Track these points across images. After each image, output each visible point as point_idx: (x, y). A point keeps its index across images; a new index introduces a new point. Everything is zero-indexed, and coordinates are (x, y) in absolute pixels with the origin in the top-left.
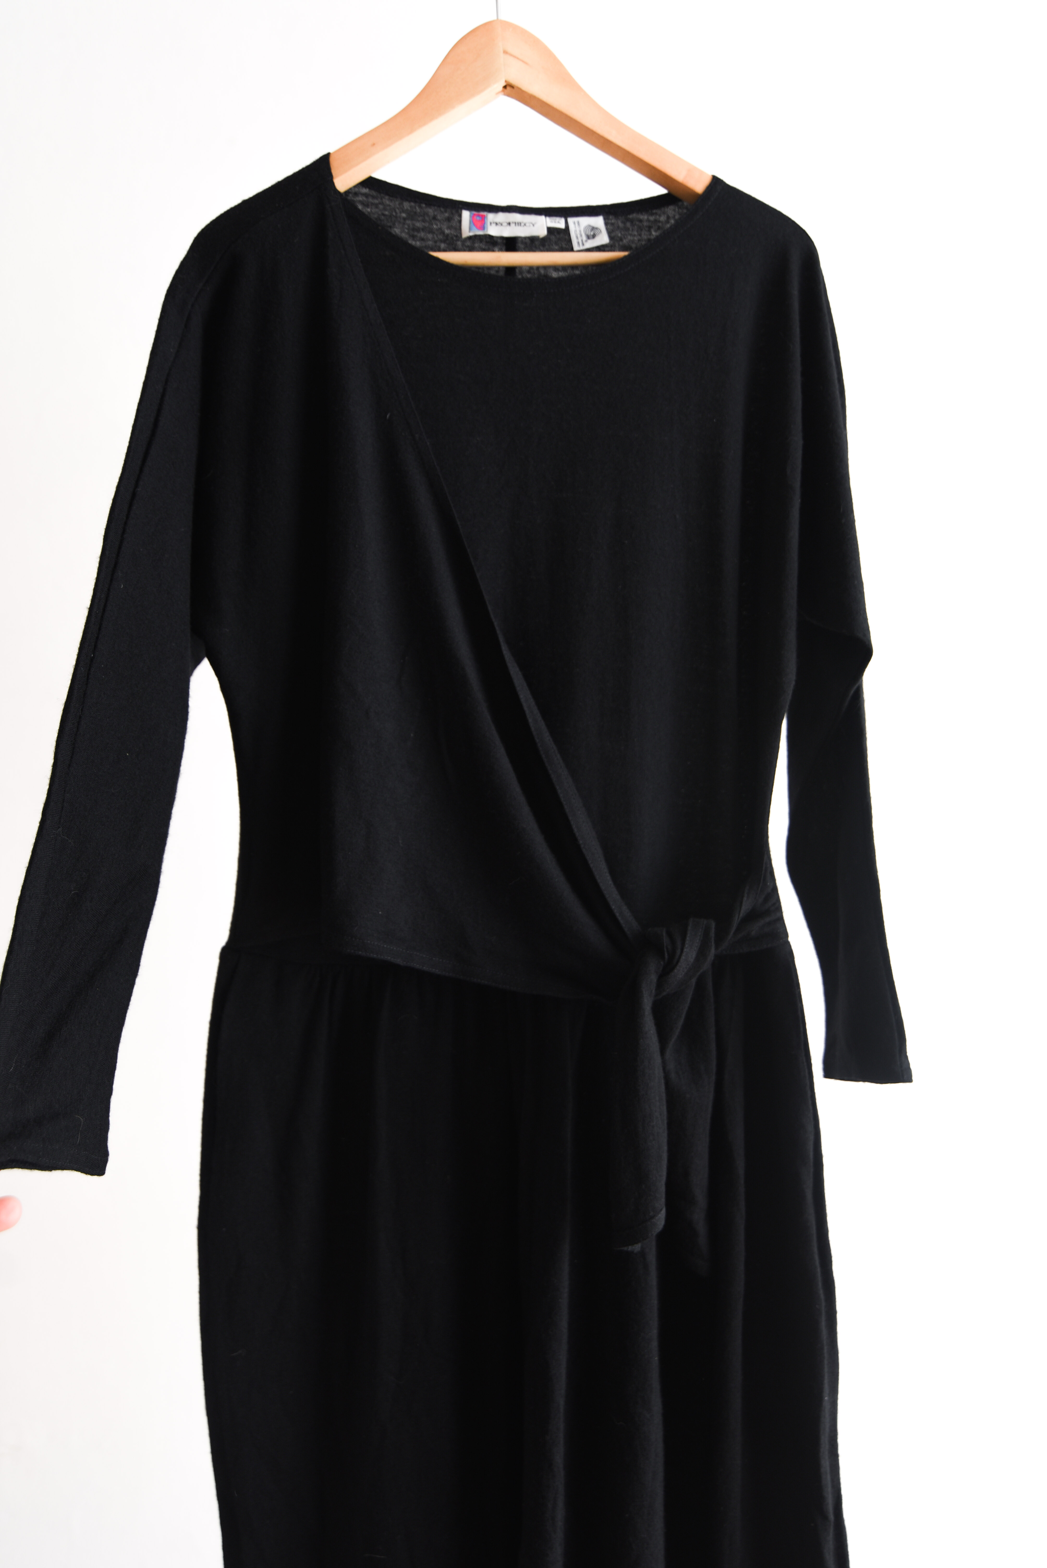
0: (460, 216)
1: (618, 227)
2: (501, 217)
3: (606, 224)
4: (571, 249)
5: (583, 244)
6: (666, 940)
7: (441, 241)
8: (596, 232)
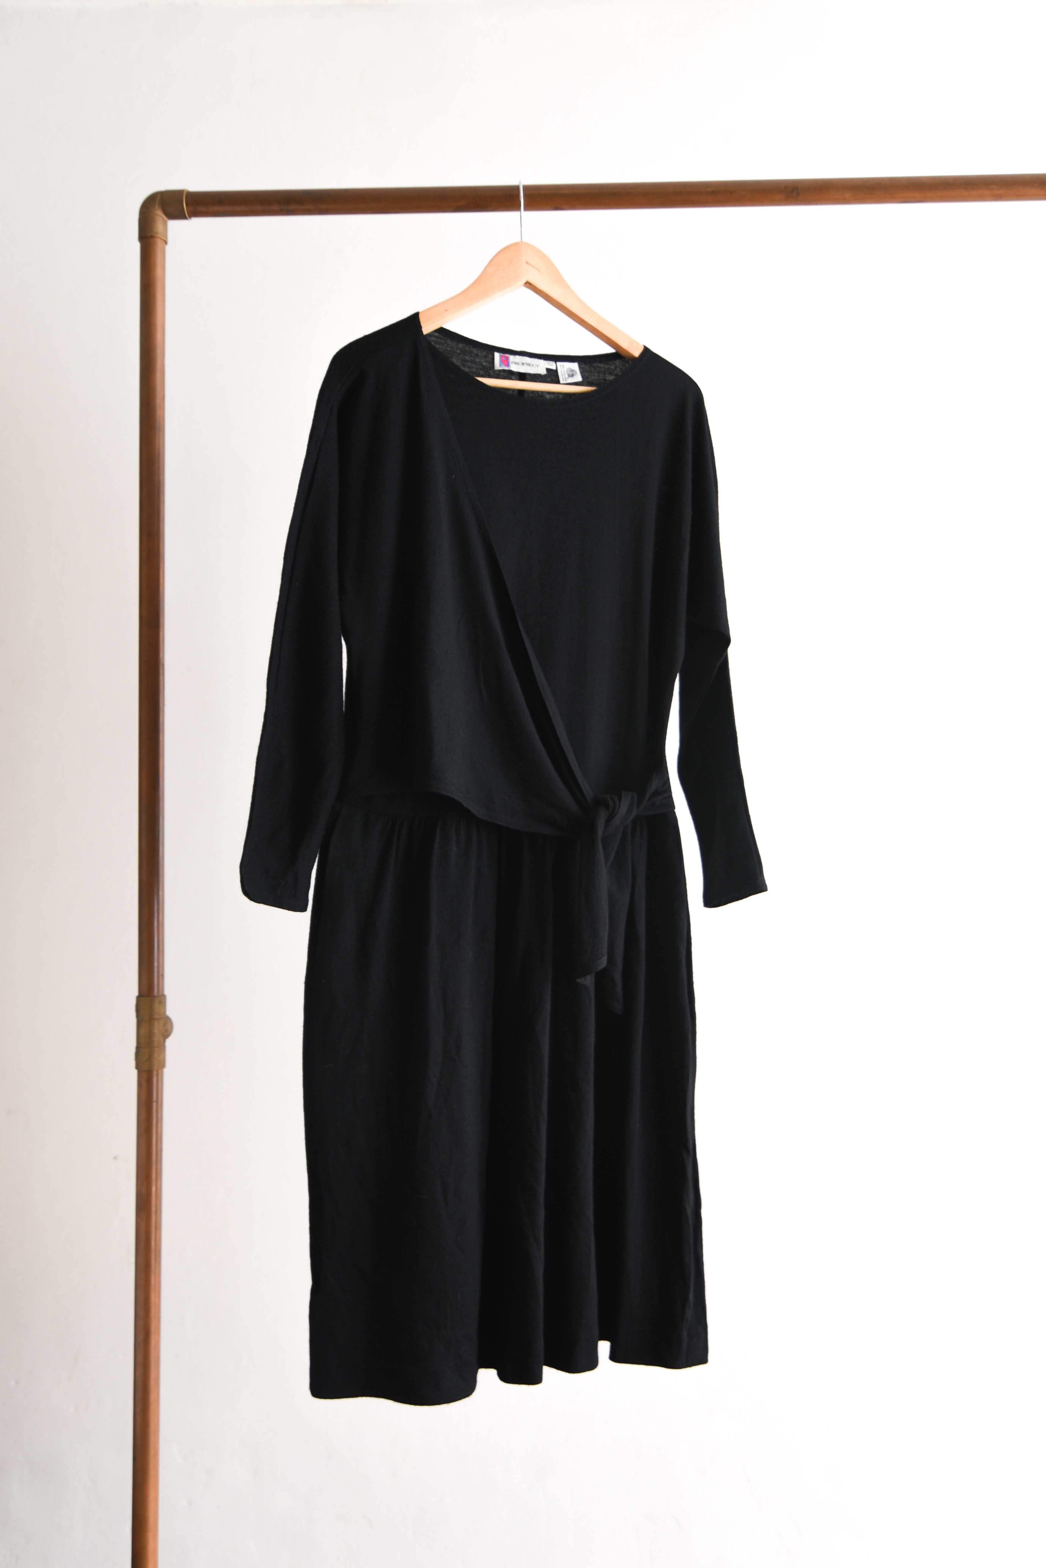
0: (493, 355)
1: (586, 370)
2: (518, 358)
3: (580, 368)
4: (557, 381)
5: (566, 380)
6: (610, 801)
7: (481, 369)
8: (574, 373)
